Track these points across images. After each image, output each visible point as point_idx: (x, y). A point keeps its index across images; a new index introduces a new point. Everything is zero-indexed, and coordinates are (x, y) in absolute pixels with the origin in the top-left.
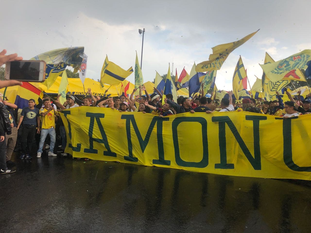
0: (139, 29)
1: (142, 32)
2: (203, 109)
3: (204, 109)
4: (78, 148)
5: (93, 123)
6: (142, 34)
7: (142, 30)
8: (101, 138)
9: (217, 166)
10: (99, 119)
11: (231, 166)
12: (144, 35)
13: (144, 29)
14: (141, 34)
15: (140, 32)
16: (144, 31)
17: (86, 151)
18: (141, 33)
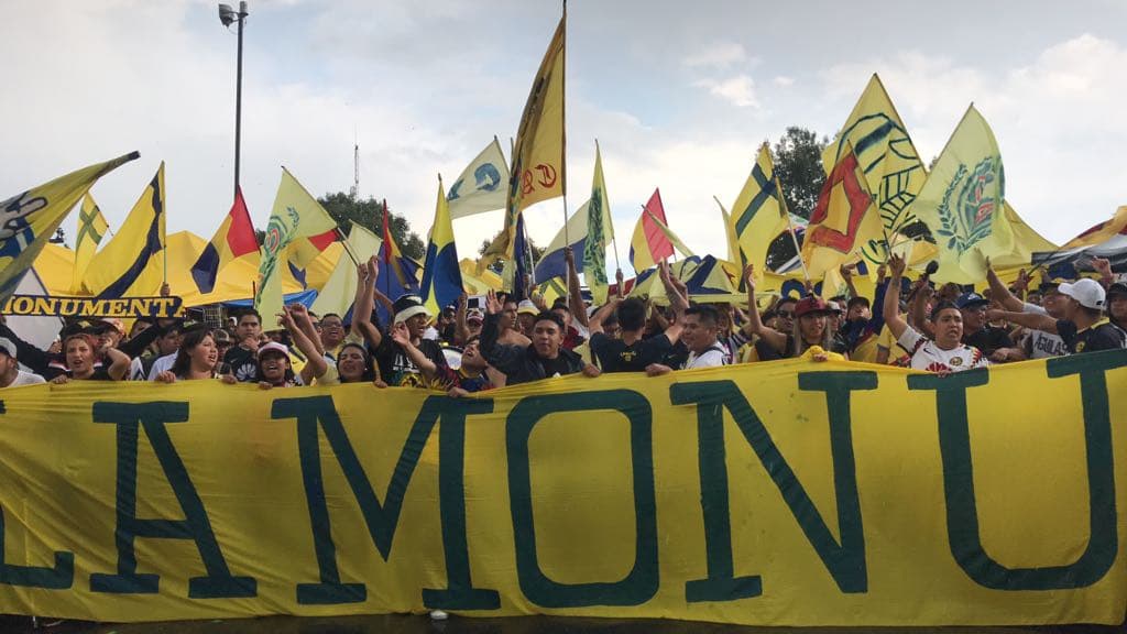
0: (220, 6)
1: (236, 17)
2: (628, 356)
3: (632, 356)
4: (61, 574)
5: (135, 451)
6: (234, 26)
7: (237, 9)
8: (175, 513)
9: (695, 592)
10: (164, 427)
11: (751, 587)
12: (244, 30)
13: (243, 5)
14: (231, 25)
15: (225, 17)
16: (242, 15)
17: (98, 583)
18: (232, 21)
